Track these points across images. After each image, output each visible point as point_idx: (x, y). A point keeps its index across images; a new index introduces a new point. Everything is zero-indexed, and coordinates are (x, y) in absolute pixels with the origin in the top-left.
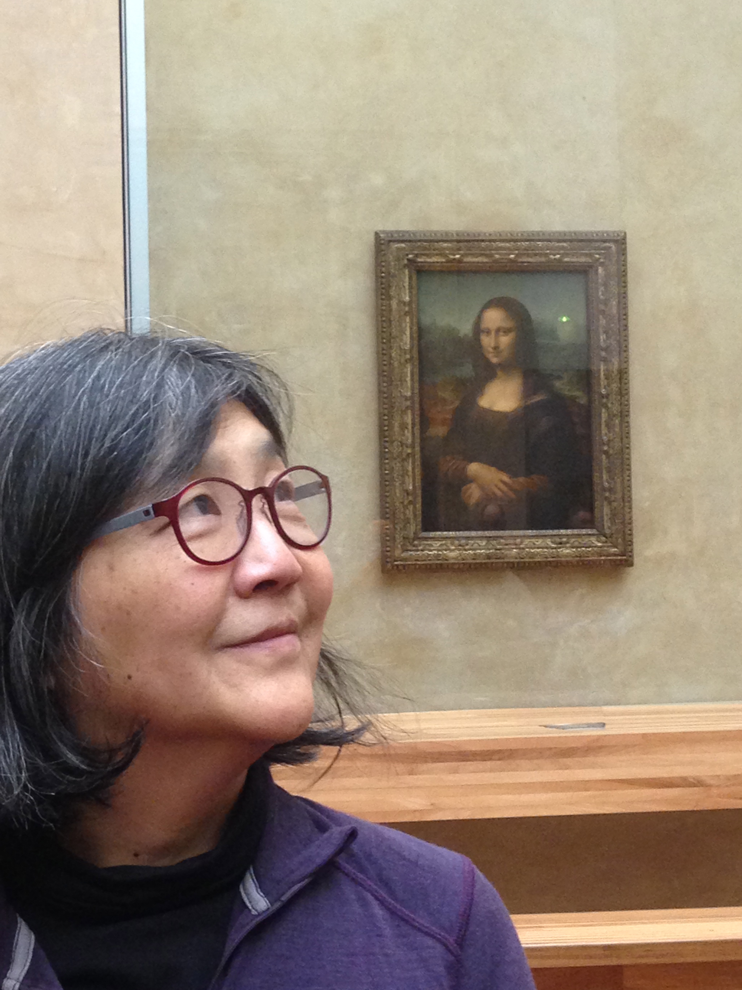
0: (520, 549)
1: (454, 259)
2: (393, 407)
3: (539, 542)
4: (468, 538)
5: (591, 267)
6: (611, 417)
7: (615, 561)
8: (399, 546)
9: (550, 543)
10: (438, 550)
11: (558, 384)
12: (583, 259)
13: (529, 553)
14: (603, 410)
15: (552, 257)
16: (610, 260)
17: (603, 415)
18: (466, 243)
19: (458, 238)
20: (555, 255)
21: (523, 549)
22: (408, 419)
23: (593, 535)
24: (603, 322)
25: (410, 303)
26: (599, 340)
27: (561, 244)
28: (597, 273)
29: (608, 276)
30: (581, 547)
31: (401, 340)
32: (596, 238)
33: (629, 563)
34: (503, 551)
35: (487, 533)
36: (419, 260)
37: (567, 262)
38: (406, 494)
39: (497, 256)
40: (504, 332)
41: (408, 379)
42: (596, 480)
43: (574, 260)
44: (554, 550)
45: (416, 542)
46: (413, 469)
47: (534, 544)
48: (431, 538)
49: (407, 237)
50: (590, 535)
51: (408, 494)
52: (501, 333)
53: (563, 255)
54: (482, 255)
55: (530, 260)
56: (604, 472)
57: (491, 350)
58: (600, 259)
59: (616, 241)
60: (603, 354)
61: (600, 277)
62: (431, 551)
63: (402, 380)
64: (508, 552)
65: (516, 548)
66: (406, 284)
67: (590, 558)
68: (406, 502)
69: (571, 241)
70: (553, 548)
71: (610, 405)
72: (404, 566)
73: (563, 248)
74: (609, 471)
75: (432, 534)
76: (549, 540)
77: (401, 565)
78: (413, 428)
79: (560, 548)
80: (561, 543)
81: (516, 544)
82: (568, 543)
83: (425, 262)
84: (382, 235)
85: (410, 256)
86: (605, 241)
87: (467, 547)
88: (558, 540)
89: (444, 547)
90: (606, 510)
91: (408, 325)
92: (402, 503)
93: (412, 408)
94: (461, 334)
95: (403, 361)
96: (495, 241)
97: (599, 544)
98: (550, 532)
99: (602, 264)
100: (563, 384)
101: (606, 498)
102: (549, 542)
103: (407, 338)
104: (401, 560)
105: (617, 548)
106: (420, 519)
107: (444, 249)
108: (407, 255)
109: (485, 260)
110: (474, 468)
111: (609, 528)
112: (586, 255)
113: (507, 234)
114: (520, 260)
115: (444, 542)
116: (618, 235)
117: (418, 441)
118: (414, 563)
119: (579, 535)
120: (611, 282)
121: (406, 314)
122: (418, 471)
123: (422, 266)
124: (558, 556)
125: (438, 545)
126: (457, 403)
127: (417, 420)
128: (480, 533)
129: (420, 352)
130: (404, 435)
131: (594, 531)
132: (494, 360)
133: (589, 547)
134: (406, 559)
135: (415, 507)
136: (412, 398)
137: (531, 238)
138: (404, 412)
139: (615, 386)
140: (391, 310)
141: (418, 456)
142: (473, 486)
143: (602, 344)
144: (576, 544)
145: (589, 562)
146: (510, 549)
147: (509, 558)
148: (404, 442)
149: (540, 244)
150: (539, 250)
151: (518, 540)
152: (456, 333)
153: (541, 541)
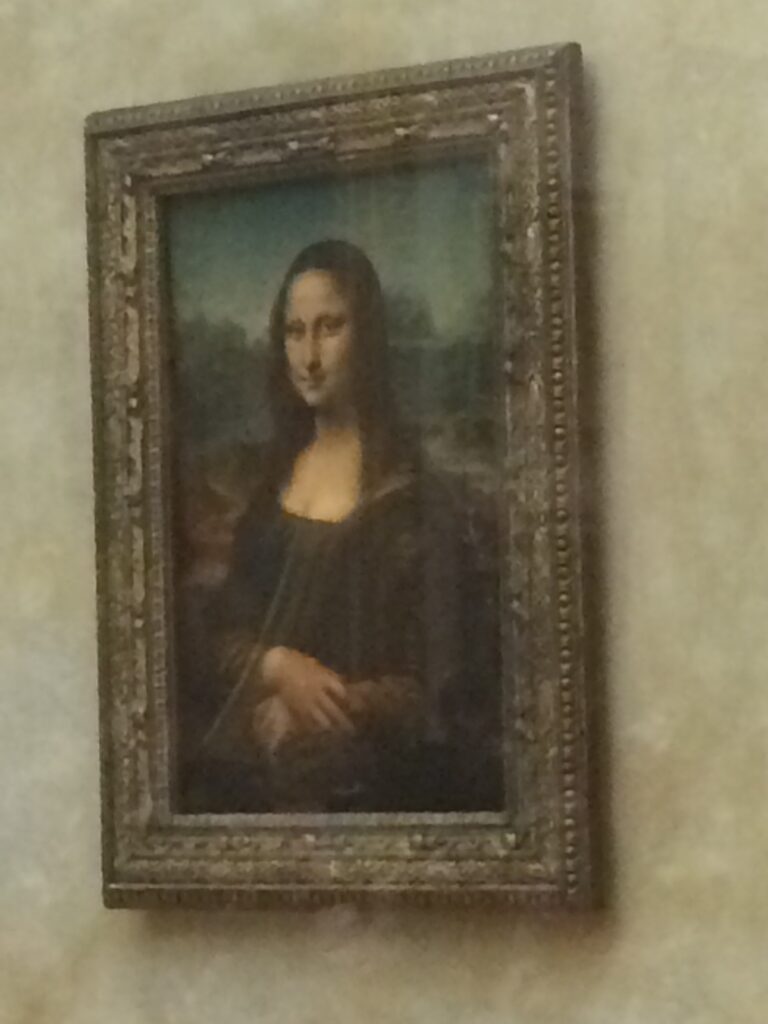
0: (344, 859)
1: (214, 163)
4: (245, 830)
9: (404, 846)
10: (191, 859)
11: (431, 448)
12: (467, 129)
13: (361, 869)
16: (520, 123)
18: (235, 124)
20: (406, 127)
22: (138, 548)
23: (491, 826)
25: (138, 276)
26: (504, 331)
27: (420, 98)
28: (495, 161)
30: (466, 859)
31: (122, 365)
32: (492, 71)
35: (283, 819)
36: (154, 172)
37: (435, 140)
38: (131, 725)
40: (329, 327)
41: (136, 454)
43: (450, 132)
44: (413, 865)
45: (152, 840)
47: (374, 847)
48: (184, 829)
50: (482, 826)
51: (136, 725)
53: (425, 126)
54: (266, 145)
55: (362, 145)
56: (517, 667)
57: (305, 373)
58: (499, 122)
59: (528, 74)
61: (502, 169)
62: (179, 859)
65: (336, 859)
67: (486, 888)
69: (438, 86)
72: (130, 893)
73: (423, 107)
75: (190, 820)
77: (124, 890)
78: (148, 568)
79: (422, 860)
80: (425, 848)
81: (337, 849)
82: (440, 846)
83: (167, 177)
85: (136, 166)
86: (511, 77)
87: (243, 853)
88: (418, 838)
89: (203, 851)
91: (135, 327)
93: (144, 523)
97: (502, 852)
98: (406, 819)
99: (506, 138)
100: (441, 448)
101: (519, 735)
103: (131, 360)
105: (539, 861)
106: (163, 784)
107: (195, 141)
108: (131, 164)
110: (277, 660)
112: (473, 117)
116: (541, 58)
117: (160, 599)
119: (469, 828)
120: (523, 181)
121: (127, 302)
123: (163, 187)
124: (420, 880)
125: (191, 846)
127: (157, 550)
128: (270, 819)
130: (128, 586)
134: (135, 879)
135: (154, 757)
136: (145, 498)
138: (128, 534)
141: (161, 636)
142: (274, 704)
145: (483, 897)
146: (327, 861)
147: (322, 881)
148: (128, 603)
149: (378, 103)
150: (375, 118)
151: (342, 838)
152: (240, 338)
153: (387, 840)
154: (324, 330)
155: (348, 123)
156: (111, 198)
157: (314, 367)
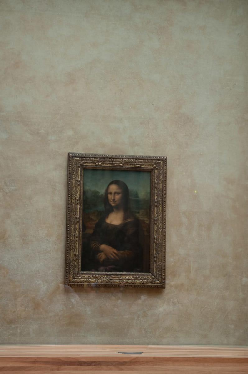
0: (120, 279)
1: (98, 165)
2: (71, 222)
3: (127, 277)
4: (99, 274)
5: (152, 170)
6: (158, 228)
7: (157, 286)
8: (71, 276)
9: (132, 278)
10: (87, 279)
11: (137, 215)
12: (149, 167)
13: (123, 281)
14: (155, 226)
15: (137, 165)
16: (160, 167)
17: (155, 228)
18: (103, 159)
19: (100, 157)
20: (138, 165)
21: (121, 280)
22: (77, 226)
23: (149, 275)
24: (156, 191)
25: (80, 181)
26: (155, 198)
27: (141, 161)
28: (155, 172)
29: (159, 174)
30: (144, 280)
31: (76, 195)
32: (155, 159)
33: (163, 287)
34: (113, 280)
35: (107, 273)
36: (85, 165)
37: (143, 168)
38: (75, 256)
39: (115, 164)
40: (117, 194)
41: (78, 211)
42: (151, 254)
43: (146, 167)
44: (133, 281)
45: (78, 275)
46: (79, 246)
47: (125, 278)
48: (85, 274)
49: (80, 156)
50: (148, 275)
51: (76, 256)
53: (141, 165)
54: (109, 163)
55: (129, 166)
56: (155, 250)
57: (112, 201)
58: (156, 167)
59: (163, 160)
60: (156, 204)
61: (156, 174)
62: (84, 279)
63: (76, 211)
64: (115, 281)
65: (118, 279)
66: (79, 174)
67: (148, 284)
68: (75, 259)
69: (145, 160)
70: (133, 280)
71: (158, 224)
72: (73, 284)
73: (141, 162)
74: (156, 250)
75: (85, 272)
76: (132, 276)
77: (72, 284)
78: (79, 230)
79: (136, 280)
80: (136, 278)
81: (118, 278)
82: (139, 278)
83: (87, 165)
84: (70, 154)
86: (158, 160)
87: (98, 278)
89: (90, 278)
90: (155, 265)
91: (79, 189)
92: (73, 259)
93: (79, 222)
94: (100, 194)
95: (76, 204)
96: (114, 158)
97: (151, 279)
98: (132, 273)
99: (157, 169)
100: (140, 215)
101: (155, 261)
103: (78, 195)
104: (72, 282)
105: (158, 281)
106: (80, 266)
107: (94, 160)
108: (80, 163)
109: (111, 166)
110: (103, 247)
111: (156, 273)
112: (151, 165)
113: (120, 156)
114: (124, 166)
115: (89, 276)
116: (163, 158)
117: (81, 235)
118: (77, 283)
119: (144, 275)
120: (160, 176)
121: (78, 185)
122: (80, 247)
123: (85, 167)
124: (135, 283)
126: (97, 221)
127: (81, 227)
128: (104, 273)
129: (84, 200)
130: (75, 233)
131: (150, 274)
132: (113, 205)
133: (147, 280)
134: (74, 282)
135: (78, 261)
136: (79, 218)
137: (129, 158)
138: (76, 224)
139: (160, 217)
140: (72, 184)
141: (81, 241)
142: (102, 254)
143: (156, 200)
144: (142, 278)
145: (147, 286)
146: (116, 279)
147: (115, 283)
148: (75, 235)
149: (133, 160)
150: (132, 162)
151: (119, 276)
152: (98, 193)
153: (128, 277)
154: (116, 194)
155: (126, 162)
157: (114, 200)
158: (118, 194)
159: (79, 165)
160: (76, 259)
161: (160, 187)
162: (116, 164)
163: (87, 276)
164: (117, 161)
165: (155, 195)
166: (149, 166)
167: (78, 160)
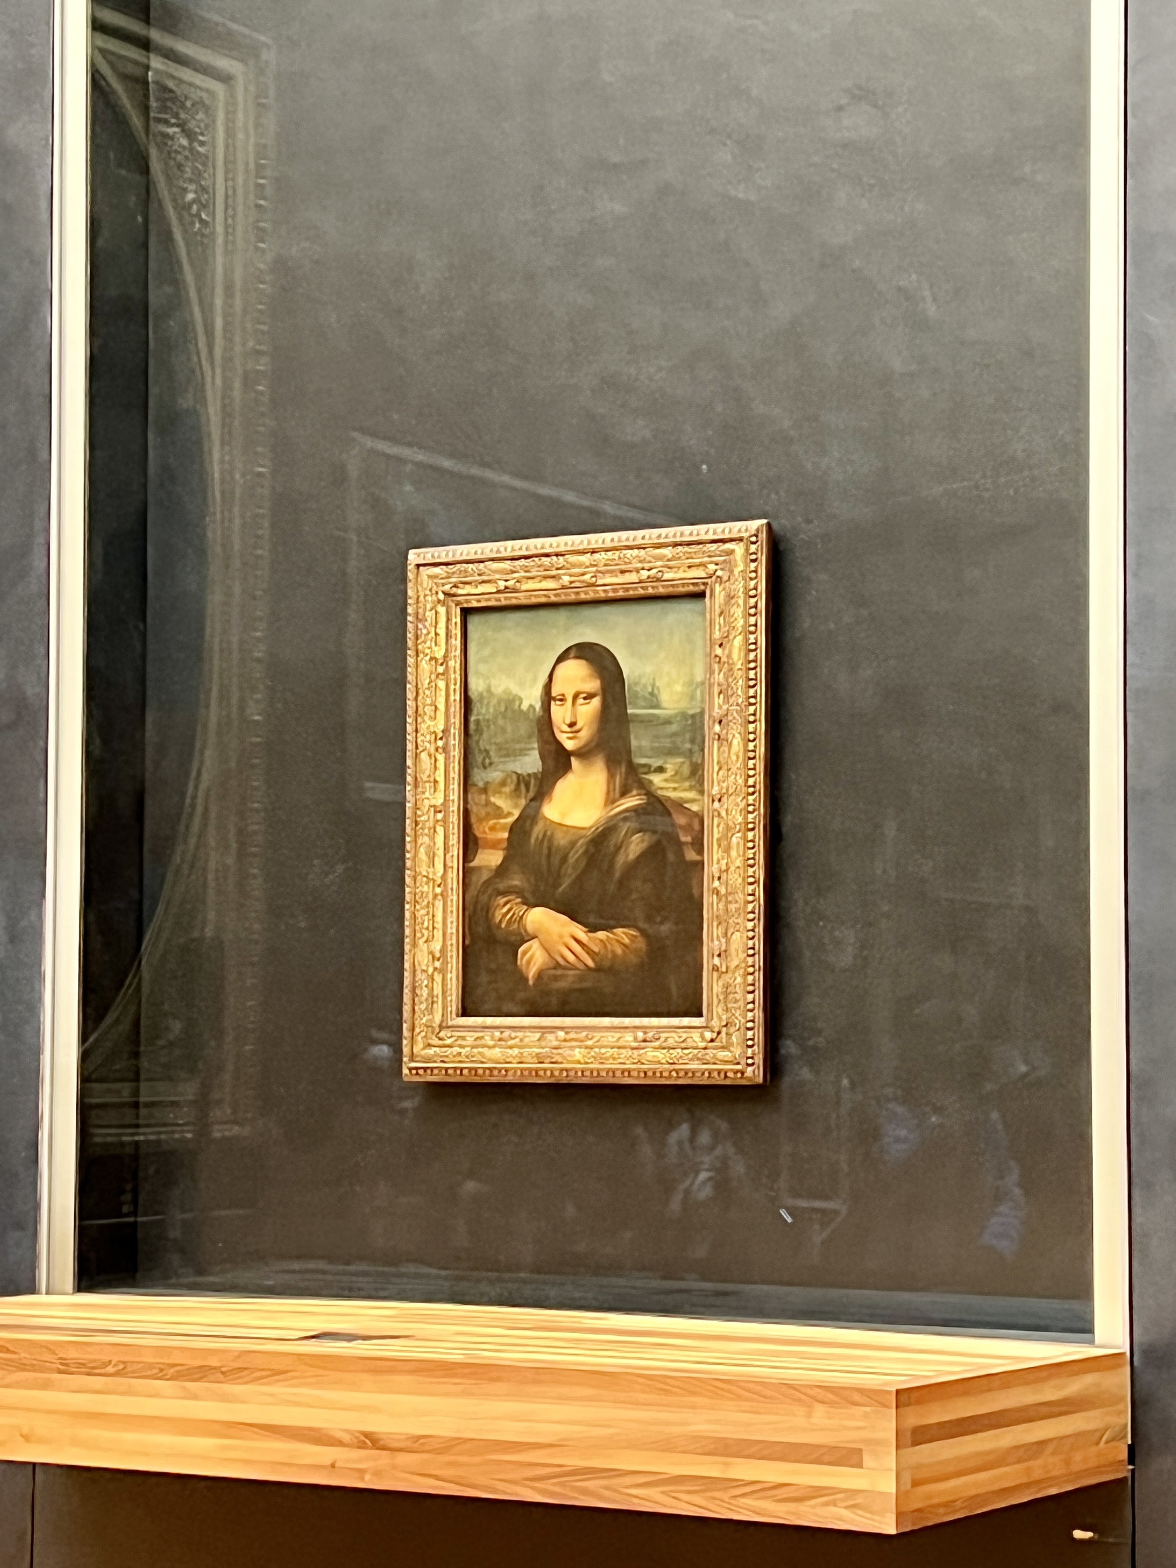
0: (586, 1047)
1: (508, 587)
3: (611, 1038)
4: (513, 1028)
5: (705, 585)
6: (726, 830)
7: (725, 1072)
8: (419, 1038)
9: (630, 1040)
10: (473, 1047)
11: (657, 779)
12: (693, 574)
13: (599, 1055)
14: (716, 821)
15: (645, 573)
16: (732, 571)
17: (715, 829)
18: (523, 562)
20: (649, 570)
21: (592, 1048)
22: (439, 841)
23: (695, 1028)
24: (719, 675)
25: (445, 660)
26: (713, 704)
27: (658, 551)
28: (712, 594)
29: (728, 598)
30: (675, 1048)
31: (433, 718)
32: (711, 537)
34: (560, 1051)
36: (460, 592)
37: (668, 580)
38: (430, 958)
39: (566, 580)
40: (585, 698)
41: (441, 779)
43: (681, 574)
44: (636, 1052)
45: (442, 1034)
46: (444, 918)
47: (608, 1040)
48: (468, 1027)
49: (443, 558)
50: (690, 1027)
51: (434, 958)
52: (580, 701)
53: (662, 570)
54: (545, 577)
55: (615, 580)
56: (715, 923)
57: (565, 728)
58: (716, 571)
60: (717, 728)
61: (717, 601)
62: (463, 1047)
63: (432, 782)
64: (568, 1052)
65: (580, 1047)
66: (442, 631)
67: (688, 1067)
68: (429, 970)
69: (674, 545)
70: (633, 1049)
71: (723, 814)
72: (425, 1069)
73: (661, 558)
74: (721, 922)
76: (631, 1034)
77: (421, 1068)
78: (444, 854)
79: (643, 1049)
80: (645, 1041)
81: (581, 1041)
82: (657, 1039)
83: (470, 595)
85: (447, 588)
86: (725, 541)
87: (512, 1043)
88: (640, 1035)
89: (482, 1042)
90: (716, 987)
91: (443, 693)
93: (446, 823)
94: (525, 706)
95: (432, 750)
96: (562, 554)
97: (702, 1044)
99: (721, 580)
100: (666, 780)
102: (629, 1037)
103: (438, 715)
104: (421, 1061)
105: (729, 1050)
107: (491, 572)
108: (443, 585)
109: (550, 585)
110: (536, 916)
112: (697, 566)
113: (582, 542)
114: (600, 582)
115: (481, 1034)
117: (453, 875)
118: (439, 1065)
120: (732, 610)
121: (440, 677)
122: (451, 922)
123: (466, 601)
125: (473, 1039)
126: (516, 814)
127: (455, 841)
129: (468, 736)
130: (432, 865)
132: (569, 745)
133: (687, 1049)
134: (427, 1060)
135: (445, 979)
136: (446, 806)
137: (615, 546)
138: (433, 829)
139: (732, 781)
140: (417, 674)
141: (452, 899)
142: (535, 944)
144: (671, 1042)
146: (572, 1048)
147: (569, 1062)
148: (431, 876)
149: (629, 553)
150: (626, 563)
151: (584, 1034)
152: (517, 703)
153: (618, 1035)
155: (605, 565)
156: (429, 606)
158: (590, 696)
159: (441, 596)
160: (435, 969)
161: (729, 656)
162: (571, 576)
163: (470, 1037)
164: (574, 566)
165: (716, 690)
166: (694, 569)
167: (436, 577)
